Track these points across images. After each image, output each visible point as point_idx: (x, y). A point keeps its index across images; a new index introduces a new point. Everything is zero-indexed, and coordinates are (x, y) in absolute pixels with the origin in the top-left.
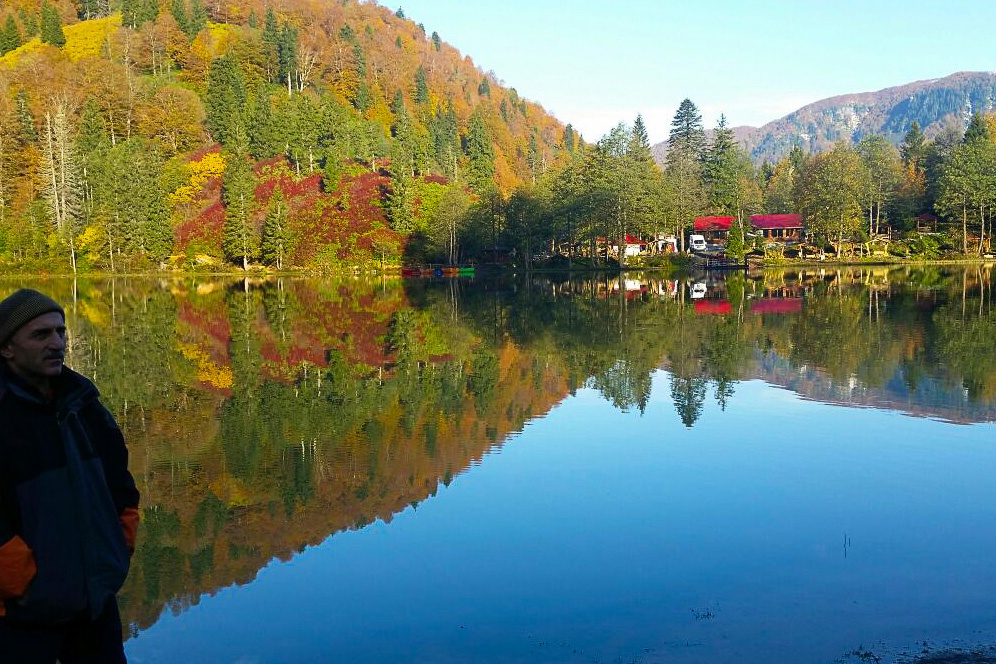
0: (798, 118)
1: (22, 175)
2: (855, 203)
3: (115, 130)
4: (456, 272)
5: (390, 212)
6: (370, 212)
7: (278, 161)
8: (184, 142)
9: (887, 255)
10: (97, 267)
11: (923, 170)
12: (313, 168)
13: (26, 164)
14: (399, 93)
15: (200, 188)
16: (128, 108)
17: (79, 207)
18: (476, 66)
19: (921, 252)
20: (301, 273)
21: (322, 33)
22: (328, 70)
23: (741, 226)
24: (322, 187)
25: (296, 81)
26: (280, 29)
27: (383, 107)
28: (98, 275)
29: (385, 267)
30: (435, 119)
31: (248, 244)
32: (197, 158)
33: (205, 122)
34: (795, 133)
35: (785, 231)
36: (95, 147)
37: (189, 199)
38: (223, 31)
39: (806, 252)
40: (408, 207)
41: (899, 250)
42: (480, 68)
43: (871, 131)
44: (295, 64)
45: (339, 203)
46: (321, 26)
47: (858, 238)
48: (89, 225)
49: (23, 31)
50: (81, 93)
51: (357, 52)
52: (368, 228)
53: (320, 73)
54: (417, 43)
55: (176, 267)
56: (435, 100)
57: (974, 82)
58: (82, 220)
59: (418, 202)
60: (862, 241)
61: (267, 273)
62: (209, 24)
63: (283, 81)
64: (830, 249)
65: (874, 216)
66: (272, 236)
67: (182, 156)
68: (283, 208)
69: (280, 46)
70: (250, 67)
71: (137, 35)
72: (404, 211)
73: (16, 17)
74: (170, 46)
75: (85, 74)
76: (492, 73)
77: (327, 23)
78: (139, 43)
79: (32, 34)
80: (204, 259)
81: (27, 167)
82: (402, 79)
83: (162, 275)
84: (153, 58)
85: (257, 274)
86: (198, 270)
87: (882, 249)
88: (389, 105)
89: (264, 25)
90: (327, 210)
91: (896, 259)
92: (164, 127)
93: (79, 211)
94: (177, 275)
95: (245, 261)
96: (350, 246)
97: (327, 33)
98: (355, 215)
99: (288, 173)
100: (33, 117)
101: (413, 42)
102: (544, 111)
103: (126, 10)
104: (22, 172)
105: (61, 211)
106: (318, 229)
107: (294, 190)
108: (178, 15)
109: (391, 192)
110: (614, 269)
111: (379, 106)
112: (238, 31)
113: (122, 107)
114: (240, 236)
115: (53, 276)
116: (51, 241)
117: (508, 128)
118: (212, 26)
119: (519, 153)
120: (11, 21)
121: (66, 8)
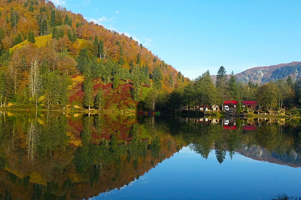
0: (245, 73)
1: (22, 80)
2: (275, 99)
3: (50, 68)
4: (155, 113)
5: (133, 95)
6: (127, 95)
7: (98, 79)
8: (70, 73)
9: (285, 115)
10: (44, 107)
11: (294, 90)
12: (109, 81)
13: (24, 76)
14: (132, 61)
15: (75, 86)
16: (54, 62)
17: (39, 90)
18: (152, 54)
19: (295, 114)
20: (106, 112)
21: (110, 43)
22: (112, 53)
23: (240, 104)
24: (112, 87)
25: (103, 56)
26: (99, 41)
27: (127, 64)
28: (44, 110)
29: (131, 111)
30: (142, 68)
31: (90, 103)
32: (74, 77)
33: (77, 67)
34: (244, 77)
35: (251, 106)
36: (44, 72)
37: (72, 89)
38: (81, 41)
39: (260, 112)
40: (138, 94)
41: (288, 113)
42: (153, 54)
43: (267, 78)
44: (103, 51)
45: (118, 92)
46: (110, 41)
47: (276, 109)
48: (42, 95)
49: (22, 38)
50: (40, 57)
51: (120, 49)
52: (126, 99)
53: (110, 54)
54: (136, 47)
55: (68, 109)
56: (142, 63)
57: (298, 65)
58: (40, 94)
59: (141, 92)
60: (277, 110)
61: (96, 111)
63: (99, 56)
64: (267, 112)
65: (280, 103)
66: (98, 100)
67: (70, 76)
68: (102, 93)
69: (98, 46)
70: (90, 52)
71: (57, 41)
72: (137, 95)
73: (21, 34)
74: (67, 45)
75: (42, 52)
76: (157, 56)
77: (112, 40)
78: (58, 43)
79: (25, 39)
80: (76, 107)
81: (24, 77)
82: (133, 57)
83: (64, 111)
84: (61, 48)
85: (92, 111)
86: (74, 110)
87: (283, 113)
88: (129, 64)
89: (94, 40)
90: (114, 94)
91: (288, 116)
92: (65, 68)
93: (39, 91)
94: (68, 111)
95: (89, 107)
96: (121, 104)
97: (112, 43)
98: (123, 95)
99: (102, 83)
100: (26, 63)
101: (134, 46)
102: (172, 68)
103: (53, 34)
104: (22, 79)
105: (34, 91)
106: (111, 99)
107: (104, 87)
108: (69, 36)
109: (134, 89)
110: (202, 114)
111: (126, 64)
112: (86, 41)
113: (52, 62)
114: (88, 100)
115: (30, 110)
116: (30, 99)
117: (163, 72)
118: (78, 39)
119: (166, 79)
120: (19, 35)
121: (35, 32)
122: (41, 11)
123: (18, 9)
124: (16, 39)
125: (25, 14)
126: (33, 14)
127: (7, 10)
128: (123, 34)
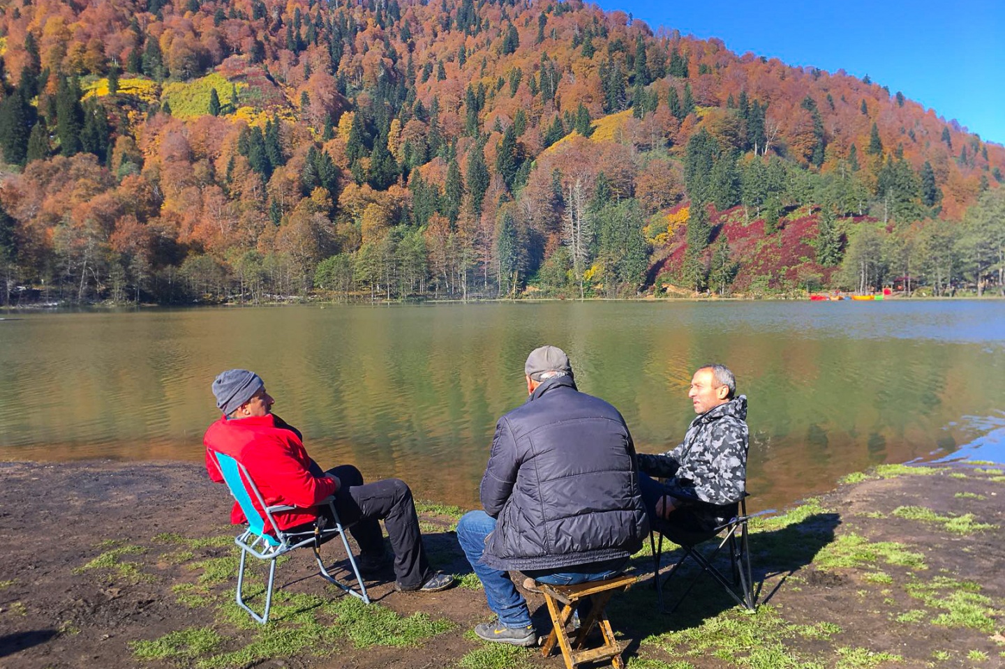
3: (620, 194)
6: (800, 250)
12: (759, 215)
14: (852, 148)
15: (673, 234)
21: (787, 105)
22: (789, 135)
25: (761, 146)
26: (751, 106)
30: (886, 167)
32: (674, 212)
33: (684, 184)
38: (707, 113)
44: (762, 132)
46: (787, 99)
51: (816, 118)
52: (797, 262)
53: (784, 137)
54: (881, 103)
56: (887, 151)
62: (698, 108)
63: (751, 147)
66: (717, 270)
67: (664, 211)
69: (750, 120)
71: (642, 123)
73: (562, 117)
74: (665, 129)
75: (601, 155)
78: (643, 129)
79: (571, 129)
80: (669, 288)
82: (857, 136)
84: (651, 139)
89: (739, 105)
90: (764, 248)
93: (589, 253)
95: (696, 289)
96: (779, 277)
98: (786, 252)
99: (738, 220)
101: (877, 103)
103: (637, 105)
105: (576, 254)
107: (743, 233)
108: (672, 105)
111: (834, 160)
112: (718, 112)
114: (693, 270)
116: (569, 275)
121: (598, 108)
122: (610, 51)
123: (558, 56)
124: (552, 132)
125: (574, 67)
126: (592, 62)
127: (535, 62)
128: (842, 71)
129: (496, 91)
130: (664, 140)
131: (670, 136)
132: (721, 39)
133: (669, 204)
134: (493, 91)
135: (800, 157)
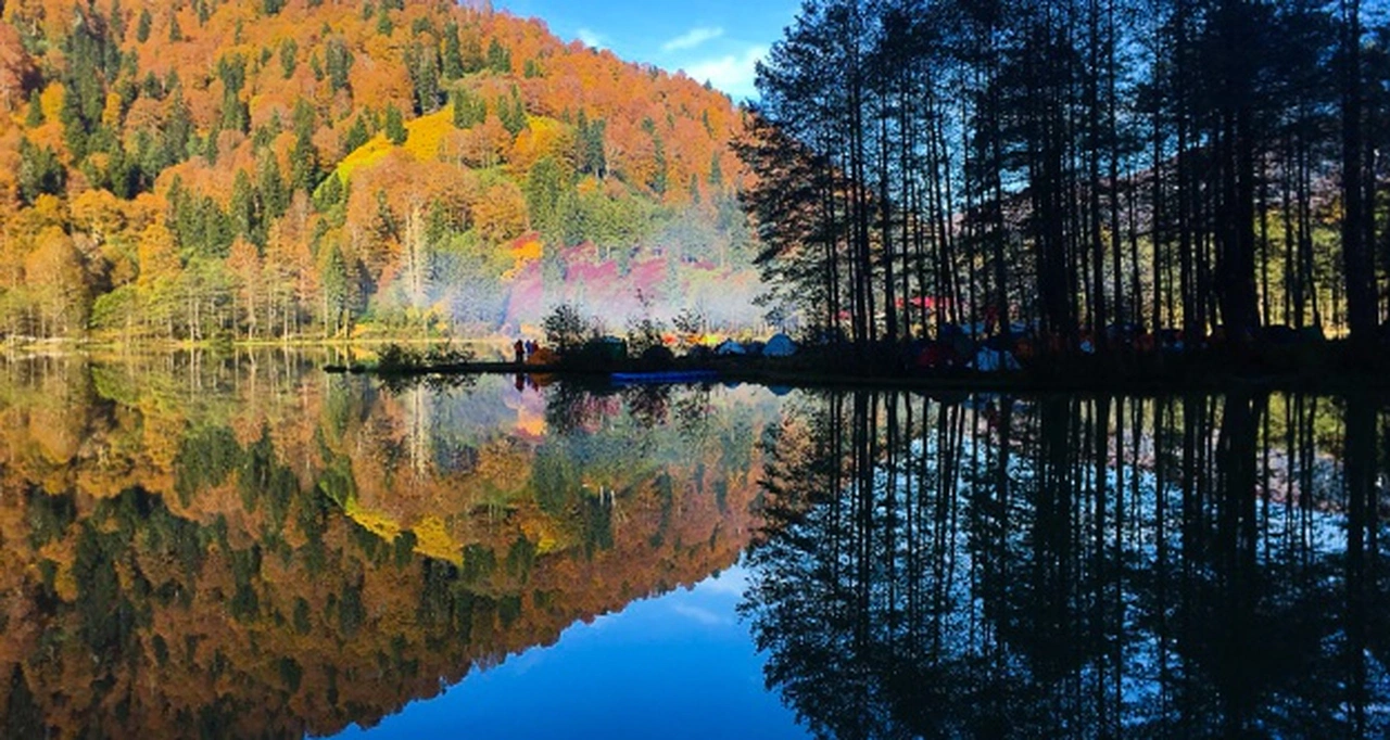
3: (452, 221)
8: (509, 231)
12: (610, 256)
13: (389, 251)
14: (693, 176)
15: (522, 270)
16: (463, 202)
21: (627, 124)
25: (602, 171)
26: (590, 126)
27: (679, 190)
32: (520, 245)
36: (440, 237)
38: (541, 124)
45: (627, 285)
46: (626, 117)
49: (369, 127)
50: (427, 191)
51: (657, 142)
54: (724, 114)
56: (728, 181)
59: (687, 285)
62: (530, 118)
67: (507, 243)
70: (564, 160)
73: (364, 116)
74: (496, 144)
75: (429, 175)
77: (632, 114)
78: (470, 142)
79: (377, 129)
81: (388, 254)
82: (698, 163)
84: (480, 155)
88: (685, 187)
89: (576, 121)
92: (494, 221)
93: (430, 290)
97: (632, 123)
99: (590, 259)
100: (391, 213)
101: (719, 114)
104: (384, 258)
107: (595, 274)
108: (503, 115)
111: (676, 189)
116: (409, 313)
118: (532, 120)
120: (360, 119)
121: (406, 105)
122: (414, 30)
123: (346, 29)
124: (353, 134)
125: (368, 45)
126: (392, 42)
127: (312, 32)
128: (681, 71)
129: (260, 65)
130: (495, 158)
131: (503, 152)
132: (544, 19)
133: (511, 236)
134: (256, 66)
135: (641, 184)
